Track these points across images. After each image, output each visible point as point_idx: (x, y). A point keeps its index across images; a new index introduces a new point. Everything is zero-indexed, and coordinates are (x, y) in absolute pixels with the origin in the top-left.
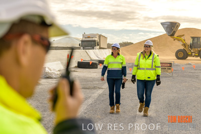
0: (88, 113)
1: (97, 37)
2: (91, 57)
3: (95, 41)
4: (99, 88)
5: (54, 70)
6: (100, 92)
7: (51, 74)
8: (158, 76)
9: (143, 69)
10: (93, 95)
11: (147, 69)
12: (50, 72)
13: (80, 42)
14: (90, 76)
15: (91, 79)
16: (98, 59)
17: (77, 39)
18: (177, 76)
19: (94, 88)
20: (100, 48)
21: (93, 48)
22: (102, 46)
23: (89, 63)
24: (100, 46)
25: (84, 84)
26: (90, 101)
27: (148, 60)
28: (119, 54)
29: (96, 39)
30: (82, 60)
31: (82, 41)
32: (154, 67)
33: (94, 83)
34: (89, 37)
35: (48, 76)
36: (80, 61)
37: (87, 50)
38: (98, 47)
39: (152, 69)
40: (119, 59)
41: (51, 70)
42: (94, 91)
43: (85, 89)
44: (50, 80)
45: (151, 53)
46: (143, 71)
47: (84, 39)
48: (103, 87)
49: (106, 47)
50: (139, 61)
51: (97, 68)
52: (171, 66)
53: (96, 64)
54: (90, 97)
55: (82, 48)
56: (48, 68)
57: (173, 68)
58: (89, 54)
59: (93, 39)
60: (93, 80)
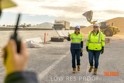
0: (56, 69)
1: (64, 22)
2: (60, 35)
3: (62, 25)
4: (64, 54)
5: (36, 42)
6: (64, 56)
7: (34, 45)
8: (103, 47)
9: (93, 43)
10: (60, 58)
11: (96, 43)
12: (33, 43)
13: (53, 26)
14: (58, 46)
15: (59, 48)
16: (64, 36)
17: (51, 24)
18: (113, 47)
19: (61, 54)
20: (66, 29)
21: (61, 29)
22: (66, 28)
23: (58, 38)
24: (65, 28)
25: (54, 52)
26: (57, 62)
27: (96, 37)
28: (79, 33)
29: (63, 24)
30: (54, 36)
31: (54, 25)
32: (100, 42)
33: (61, 50)
34: (58, 23)
35: (32, 46)
36: (53, 37)
37: (57, 31)
38: (64, 29)
39: (99, 43)
40: (79, 36)
41: (34, 43)
42: (60, 56)
43: (55, 54)
44: (33, 49)
45: (98, 32)
46: (93, 44)
47: (56, 24)
48: (66, 53)
49: (69, 29)
50: (90, 37)
51: (63, 41)
52: (109, 41)
53: (62, 39)
54: (57, 59)
55: (54, 29)
56: (33, 41)
57: (111, 42)
58: (58, 33)
59: (61, 24)
60: (60, 49)
